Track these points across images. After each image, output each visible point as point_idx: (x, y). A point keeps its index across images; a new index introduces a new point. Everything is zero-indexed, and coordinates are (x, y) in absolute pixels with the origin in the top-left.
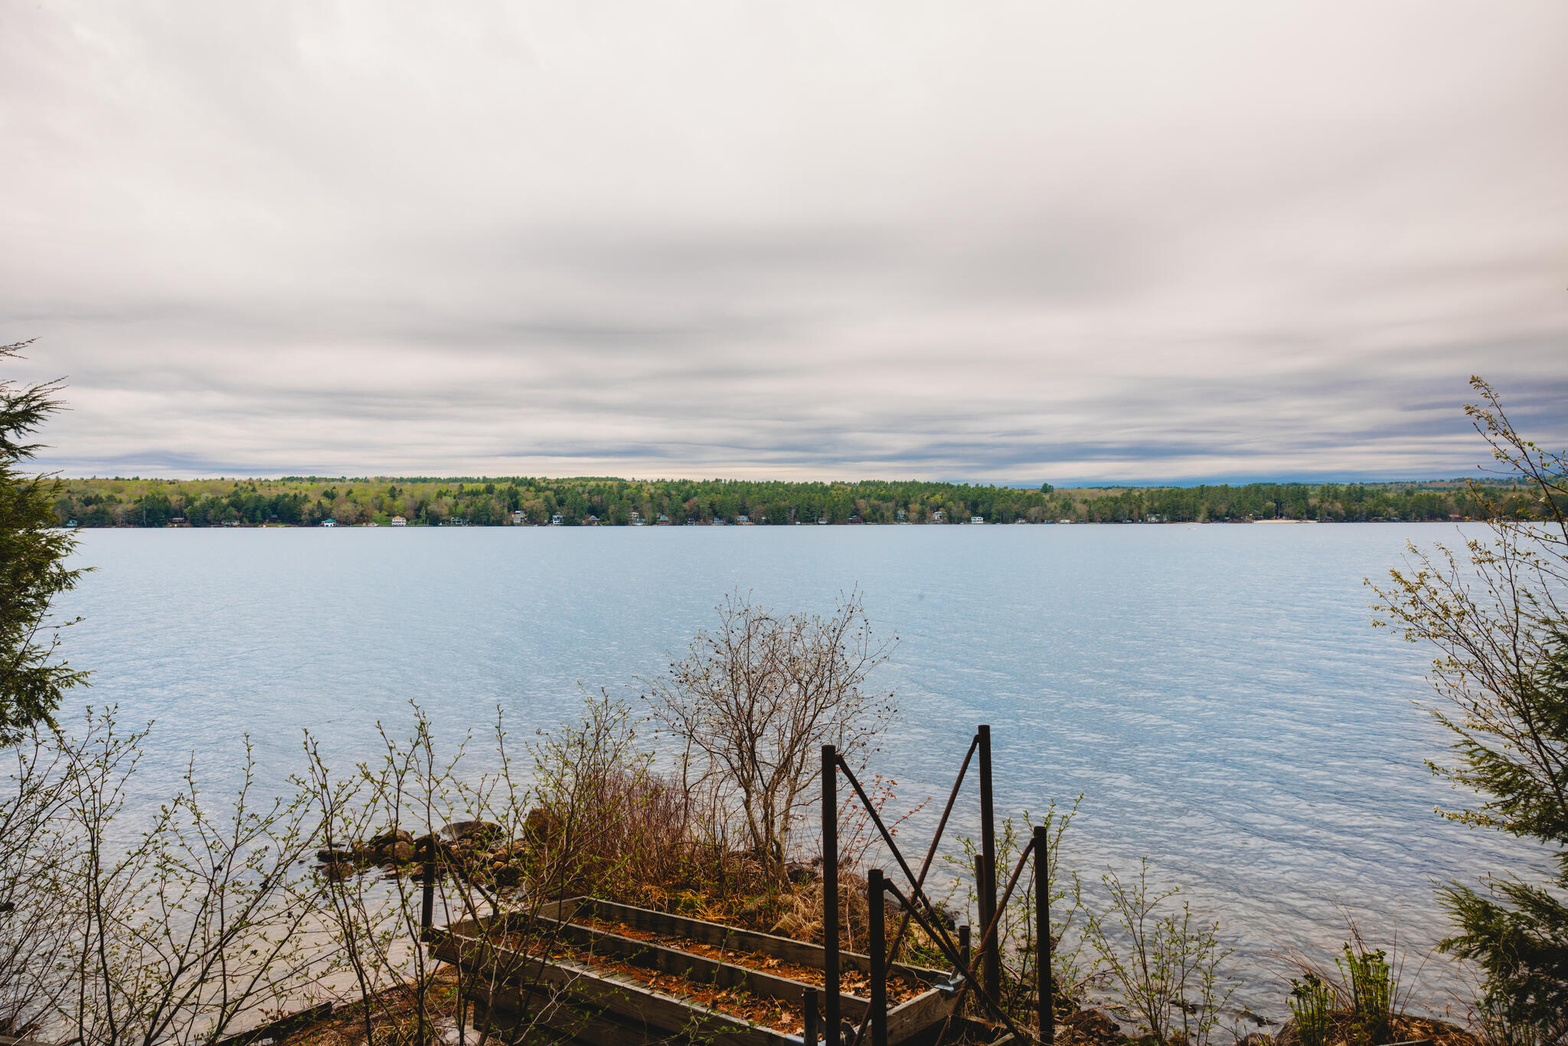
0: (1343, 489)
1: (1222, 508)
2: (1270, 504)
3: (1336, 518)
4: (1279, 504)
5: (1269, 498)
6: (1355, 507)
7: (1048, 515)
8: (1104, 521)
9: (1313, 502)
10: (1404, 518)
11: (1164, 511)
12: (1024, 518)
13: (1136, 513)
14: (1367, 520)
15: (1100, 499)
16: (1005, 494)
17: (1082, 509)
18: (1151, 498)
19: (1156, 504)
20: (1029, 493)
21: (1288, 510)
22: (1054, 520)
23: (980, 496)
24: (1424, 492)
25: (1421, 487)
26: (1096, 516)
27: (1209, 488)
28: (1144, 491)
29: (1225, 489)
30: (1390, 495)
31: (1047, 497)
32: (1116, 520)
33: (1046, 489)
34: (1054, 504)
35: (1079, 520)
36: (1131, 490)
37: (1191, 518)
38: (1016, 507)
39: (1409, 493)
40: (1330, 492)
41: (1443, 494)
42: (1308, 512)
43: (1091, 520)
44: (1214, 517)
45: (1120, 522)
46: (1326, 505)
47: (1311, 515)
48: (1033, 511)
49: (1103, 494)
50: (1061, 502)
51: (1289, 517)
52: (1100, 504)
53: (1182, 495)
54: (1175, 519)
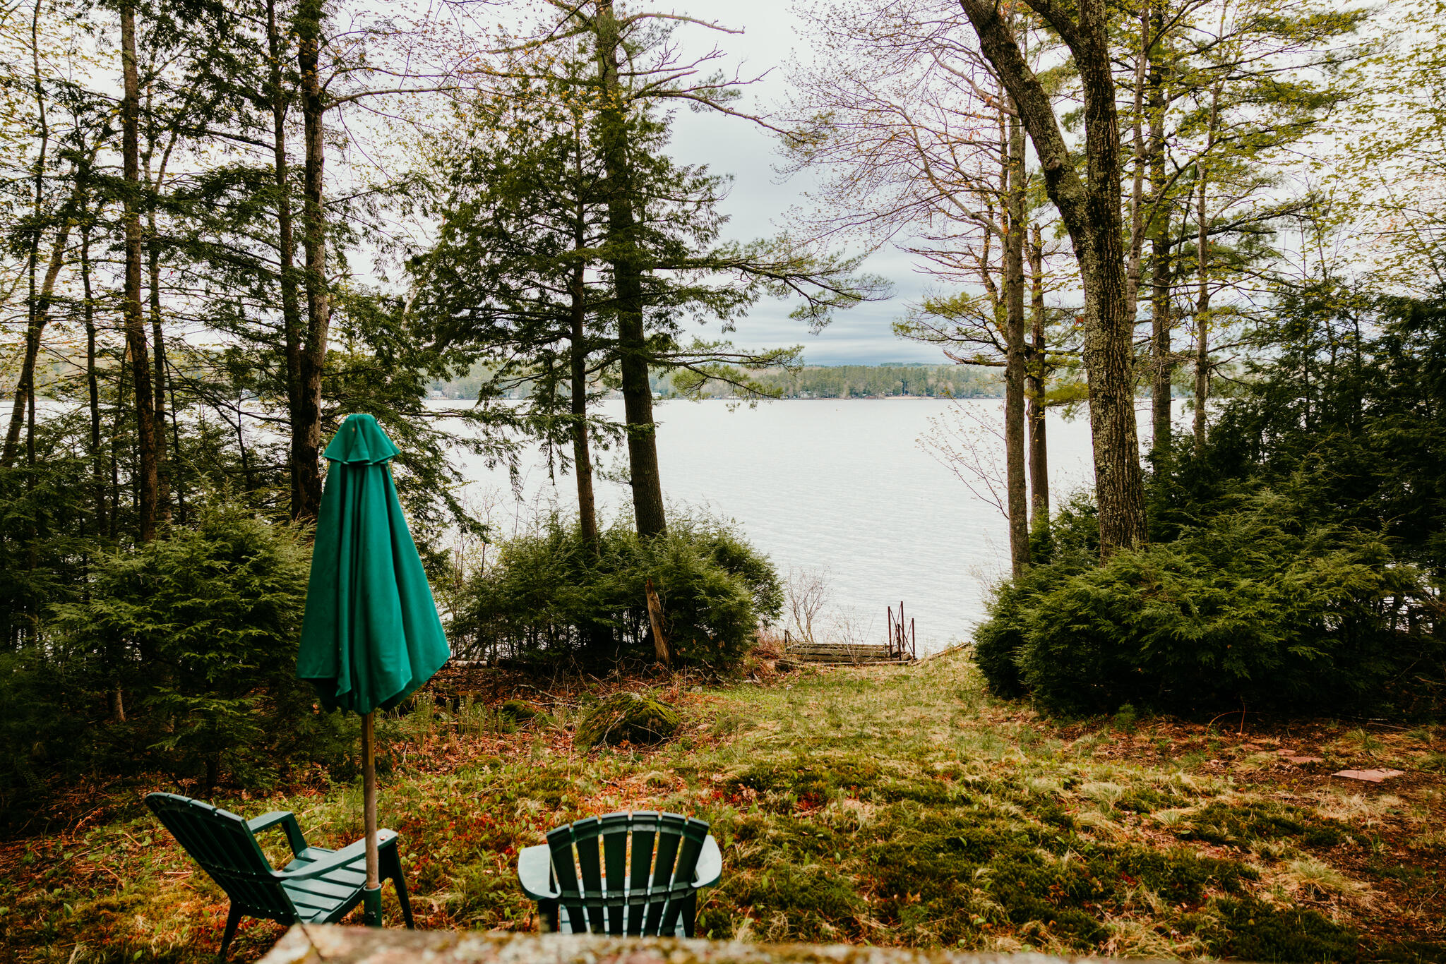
0: (954, 371)
1: (861, 387)
2: (898, 383)
3: (948, 395)
4: (905, 384)
5: (898, 378)
6: (963, 386)
7: (717, 391)
9: (931, 381)
11: (814, 389)
13: (791, 392)
14: (971, 397)
18: (804, 377)
19: (808, 383)
21: (912, 388)
27: (850, 368)
29: (864, 368)
30: (989, 377)
37: (836, 395)
40: (944, 374)
42: (927, 390)
44: (854, 394)
46: (941, 384)
47: (930, 393)
51: (913, 395)
53: (829, 375)
54: (825, 396)
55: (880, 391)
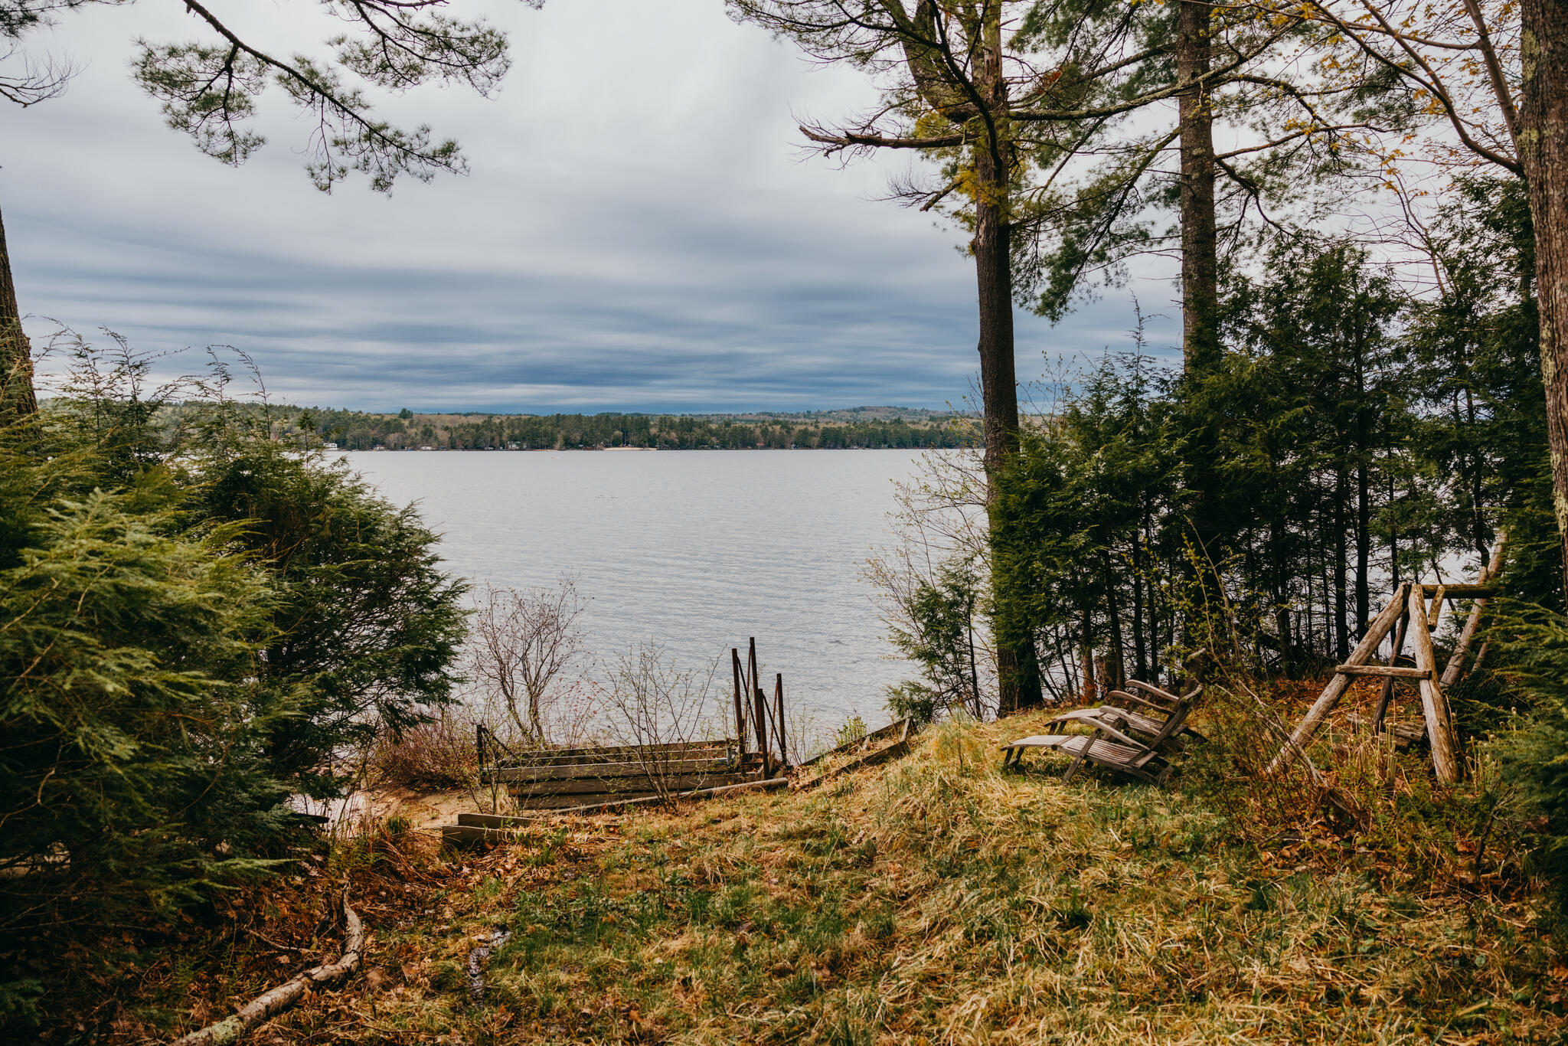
0: (677, 420)
1: (577, 436)
2: (618, 433)
3: (672, 446)
4: (626, 433)
5: (617, 427)
6: (687, 436)
7: (408, 442)
8: (466, 448)
9: (654, 431)
10: (724, 446)
11: (524, 439)
12: (383, 444)
13: (497, 441)
14: (696, 448)
15: (461, 426)
16: (361, 420)
17: (444, 436)
18: (511, 425)
19: (517, 432)
20: (387, 418)
21: (634, 439)
22: (415, 447)
23: (333, 421)
24: (738, 424)
25: (735, 419)
26: (458, 443)
27: (564, 417)
28: (504, 419)
29: (579, 417)
30: (714, 427)
31: (406, 423)
32: (477, 447)
33: (405, 414)
34: (414, 430)
35: (440, 447)
36: (491, 416)
37: (549, 446)
38: (374, 433)
39: (728, 424)
40: (666, 423)
41: (752, 426)
42: (649, 440)
43: (453, 447)
44: (569, 445)
45: (482, 449)
46: (664, 434)
47: (651, 443)
48: (392, 437)
49: (464, 420)
50: (421, 429)
51: (634, 445)
52: (461, 431)
53: (540, 423)
54: (534, 446)
55: (598, 441)
